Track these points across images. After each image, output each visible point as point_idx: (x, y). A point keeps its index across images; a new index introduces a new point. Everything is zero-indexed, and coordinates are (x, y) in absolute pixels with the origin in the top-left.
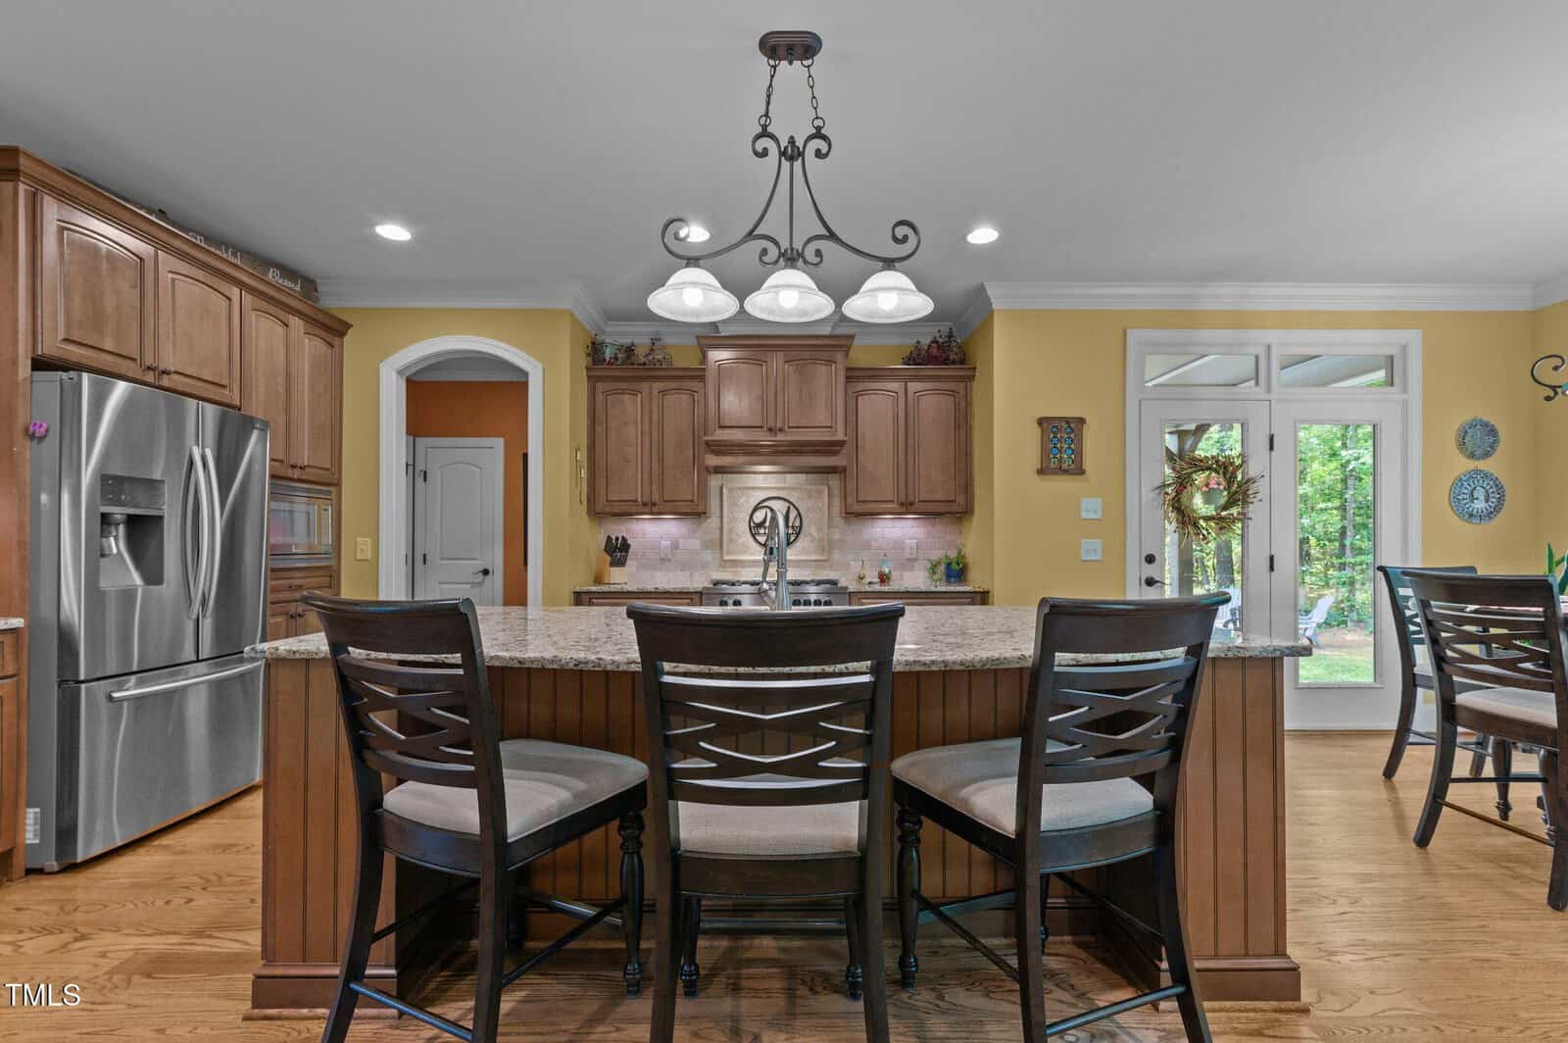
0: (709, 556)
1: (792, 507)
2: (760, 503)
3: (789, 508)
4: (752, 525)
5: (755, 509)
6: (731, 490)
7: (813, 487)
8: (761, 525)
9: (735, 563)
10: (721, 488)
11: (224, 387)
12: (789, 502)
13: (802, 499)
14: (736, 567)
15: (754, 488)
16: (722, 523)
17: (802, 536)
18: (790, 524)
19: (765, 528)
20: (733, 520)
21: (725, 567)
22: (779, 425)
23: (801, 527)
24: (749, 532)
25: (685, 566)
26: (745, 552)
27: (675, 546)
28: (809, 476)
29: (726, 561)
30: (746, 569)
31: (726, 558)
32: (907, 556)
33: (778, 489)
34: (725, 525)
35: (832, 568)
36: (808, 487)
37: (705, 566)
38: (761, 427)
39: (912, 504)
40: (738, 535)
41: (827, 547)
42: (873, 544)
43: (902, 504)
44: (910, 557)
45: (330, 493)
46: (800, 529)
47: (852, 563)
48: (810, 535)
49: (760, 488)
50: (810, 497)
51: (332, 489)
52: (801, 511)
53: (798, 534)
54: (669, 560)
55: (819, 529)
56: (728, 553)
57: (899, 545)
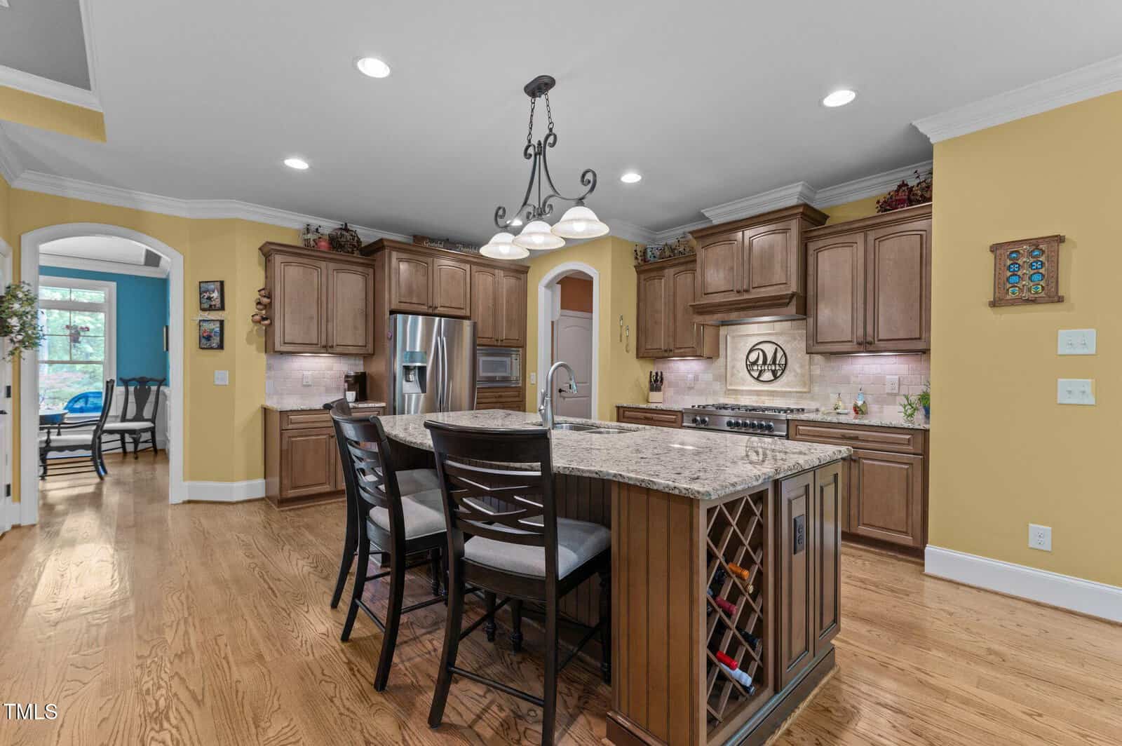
0: (717, 386)
1: (779, 348)
2: (754, 346)
3: (776, 349)
4: (748, 363)
5: (751, 351)
6: (733, 337)
7: (796, 332)
8: (755, 363)
9: (736, 392)
10: (726, 336)
11: (463, 309)
12: (776, 344)
13: (788, 342)
14: (737, 395)
15: (748, 335)
16: (726, 362)
17: (787, 372)
18: (777, 362)
19: (758, 365)
20: (734, 359)
21: (729, 394)
22: (745, 287)
23: (786, 364)
24: (746, 369)
25: (701, 393)
26: (743, 385)
27: (696, 379)
28: (794, 323)
29: (729, 390)
30: (744, 397)
31: (729, 388)
32: (888, 390)
33: (770, 334)
34: (728, 363)
35: (813, 399)
36: (792, 332)
37: (715, 393)
38: (732, 291)
39: (870, 343)
40: (738, 371)
41: (810, 380)
42: (853, 379)
43: (859, 344)
44: (890, 392)
45: (518, 351)
46: (785, 367)
47: (831, 395)
48: (795, 371)
49: (754, 335)
50: (795, 339)
51: (520, 349)
52: (786, 352)
53: (783, 371)
54: (692, 388)
55: (802, 366)
56: (731, 384)
57: (879, 380)
